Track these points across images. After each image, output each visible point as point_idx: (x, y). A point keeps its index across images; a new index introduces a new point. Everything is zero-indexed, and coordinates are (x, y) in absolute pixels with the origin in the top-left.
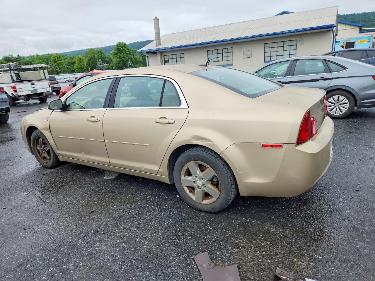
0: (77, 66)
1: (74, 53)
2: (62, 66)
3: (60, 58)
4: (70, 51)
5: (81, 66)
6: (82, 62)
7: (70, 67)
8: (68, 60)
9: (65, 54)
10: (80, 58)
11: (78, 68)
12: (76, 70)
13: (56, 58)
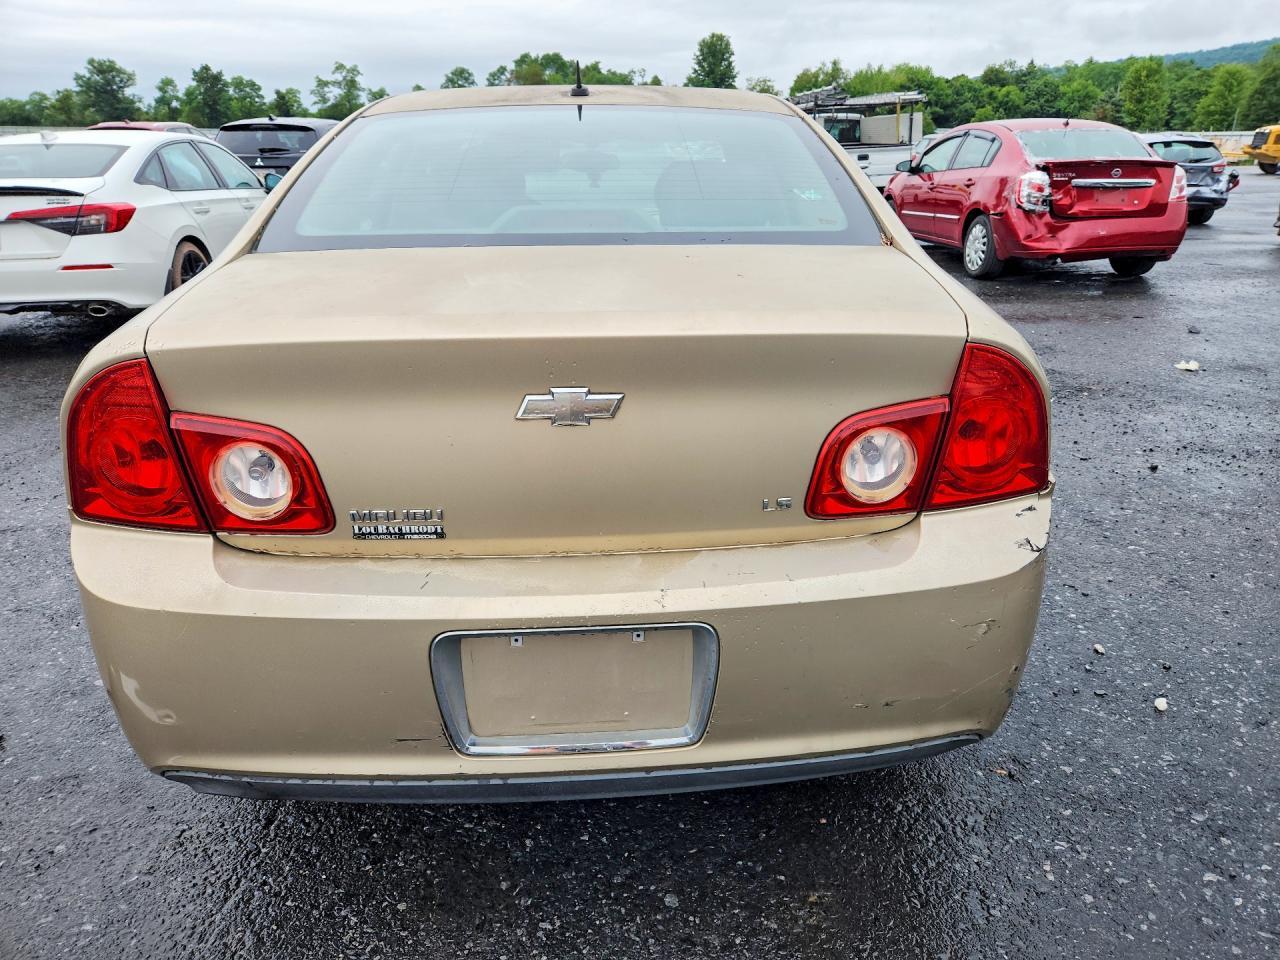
0: (1209, 106)
1: (1236, 52)
2: (1153, 103)
3: (1157, 72)
4: (1225, 45)
5: (1226, 104)
6: (1235, 89)
7: (1187, 110)
8: (1191, 79)
9: (1188, 61)
10: (1235, 74)
11: (1210, 114)
12: (1200, 118)
13: (1144, 73)
